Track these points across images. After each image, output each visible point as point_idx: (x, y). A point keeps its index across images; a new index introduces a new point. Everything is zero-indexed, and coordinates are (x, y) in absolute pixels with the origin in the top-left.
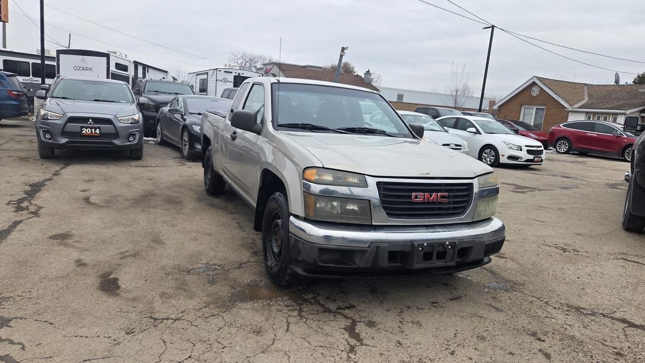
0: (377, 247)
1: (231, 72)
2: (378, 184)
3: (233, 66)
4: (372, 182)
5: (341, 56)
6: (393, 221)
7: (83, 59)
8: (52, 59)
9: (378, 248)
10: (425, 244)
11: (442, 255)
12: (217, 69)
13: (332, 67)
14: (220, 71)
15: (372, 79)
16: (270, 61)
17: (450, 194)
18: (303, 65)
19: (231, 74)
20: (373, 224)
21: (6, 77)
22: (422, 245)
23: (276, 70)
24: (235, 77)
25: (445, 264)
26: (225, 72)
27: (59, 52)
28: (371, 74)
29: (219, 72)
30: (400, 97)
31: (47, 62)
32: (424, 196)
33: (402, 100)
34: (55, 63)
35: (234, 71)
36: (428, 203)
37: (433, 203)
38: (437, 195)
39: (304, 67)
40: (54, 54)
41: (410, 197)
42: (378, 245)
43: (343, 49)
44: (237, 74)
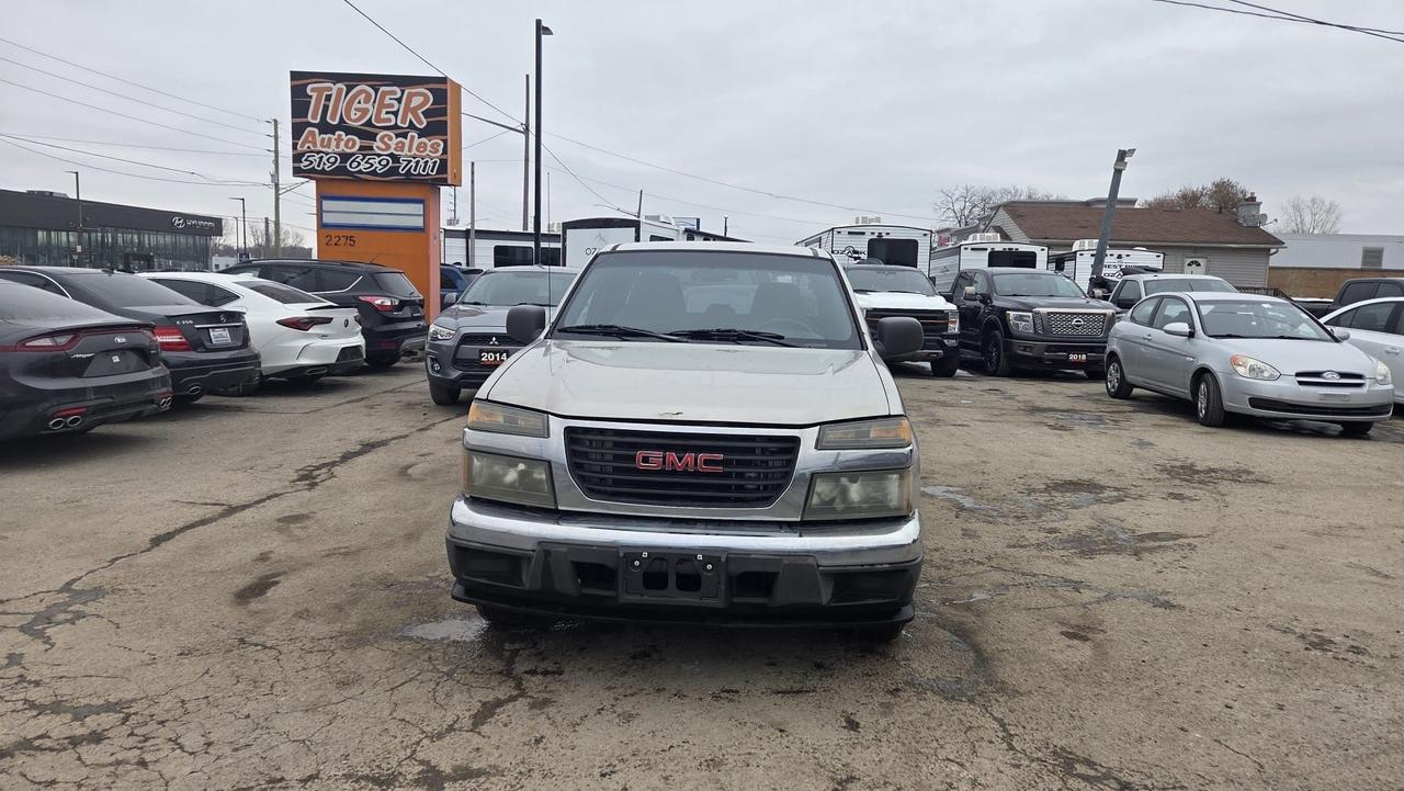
0: (545, 551)
1: (864, 233)
2: (569, 431)
3: (872, 220)
4: (557, 427)
5: (1118, 173)
6: (595, 505)
7: (600, 235)
8: (555, 238)
9: (547, 553)
10: (645, 555)
11: (690, 582)
12: (833, 229)
13: (1184, 197)
14: (839, 232)
15: (1265, 216)
16: (1030, 197)
17: (727, 457)
18: (1085, 199)
19: (863, 236)
20: (560, 508)
21: (461, 275)
22: (638, 556)
23: (1003, 219)
24: (871, 242)
25: (698, 600)
26: (850, 233)
27: (567, 226)
28: (1259, 204)
29: (839, 236)
30: (1372, 255)
31: (544, 245)
32: (664, 458)
33: (1380, 263)
34: (559, 245)
35: (868, 231)
36: (674, 473)
37: (685, 473)
38: (696, 460)
39: (1088, 204)
40: (557, 231)
41: (633, 458)
42: (547, 547)
43: (1122, 155)
44: (875, 237)
